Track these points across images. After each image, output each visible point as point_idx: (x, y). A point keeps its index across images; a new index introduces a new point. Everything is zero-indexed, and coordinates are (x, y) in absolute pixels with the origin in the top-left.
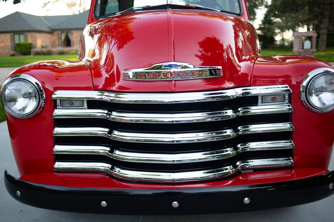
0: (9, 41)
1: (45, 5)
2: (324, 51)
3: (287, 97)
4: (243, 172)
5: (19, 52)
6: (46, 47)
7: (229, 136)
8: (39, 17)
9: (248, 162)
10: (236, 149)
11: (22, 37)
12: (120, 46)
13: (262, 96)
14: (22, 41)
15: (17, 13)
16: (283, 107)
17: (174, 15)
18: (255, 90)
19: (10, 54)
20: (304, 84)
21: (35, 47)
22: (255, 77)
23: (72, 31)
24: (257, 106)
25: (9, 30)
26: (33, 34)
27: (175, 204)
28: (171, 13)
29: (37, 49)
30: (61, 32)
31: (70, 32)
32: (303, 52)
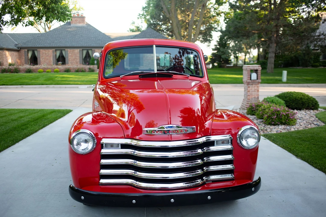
3: (230, 141)
4: (207, 183)
6: (13, 65)
7: (199, 163)
8: (5, 35)
9: (210, 177)
10: (203, 170)
12: (138, 111)
13: (217, 141)
16: (229, 147)
18: (213, 138)
20: (240, 133)
21: (2, 64)
22: (213, 130)
24: (214, 146)
26: (0, 51)
27: (172, 200)
29: (4, 67)
30: (28, 51)
31: (37, 50)
32: (251, 82)
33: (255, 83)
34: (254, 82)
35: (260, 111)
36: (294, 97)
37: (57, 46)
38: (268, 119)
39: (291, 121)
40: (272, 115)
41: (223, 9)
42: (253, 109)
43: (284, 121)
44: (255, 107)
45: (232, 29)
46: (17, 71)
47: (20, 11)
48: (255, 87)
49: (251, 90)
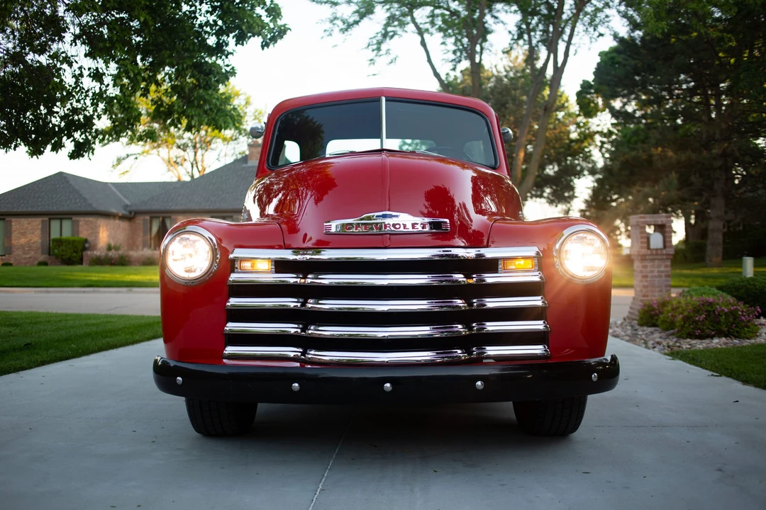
0: (38, 232)
1: (119, 161)
2: (719, 266)
5: (57, 257)
6: (117, 248)
7: (459, 307)
8: (106, 184)
10: (469, 327)
11: (67, 225)
14: (67, 234)
15: (60, 174)
17: (390, 158)
19: (36, 262)
21: (93, 247)
23: (173, 216)
24: (497, 273)
25: (40, 209)
26: (91, 219)
28: (388, 157)
29: (97, 253)
30: (152, 218)
31: (170, 217)
32: (649, 255)
33: (660, 257)
34: (657, 254)
35: (668, 312)
36: (757, 287)
37: (215, 208)
38: (685, 324)
39: (743, 328)
40: (696, 315)
41: (598, 126)
42: (652, 313)
43: (726, 327)
44: (658, 306)
45: (617, 165)
46: (123, 262)
47: (129, 107)
48: (659, 266)
49: (649, 275)
